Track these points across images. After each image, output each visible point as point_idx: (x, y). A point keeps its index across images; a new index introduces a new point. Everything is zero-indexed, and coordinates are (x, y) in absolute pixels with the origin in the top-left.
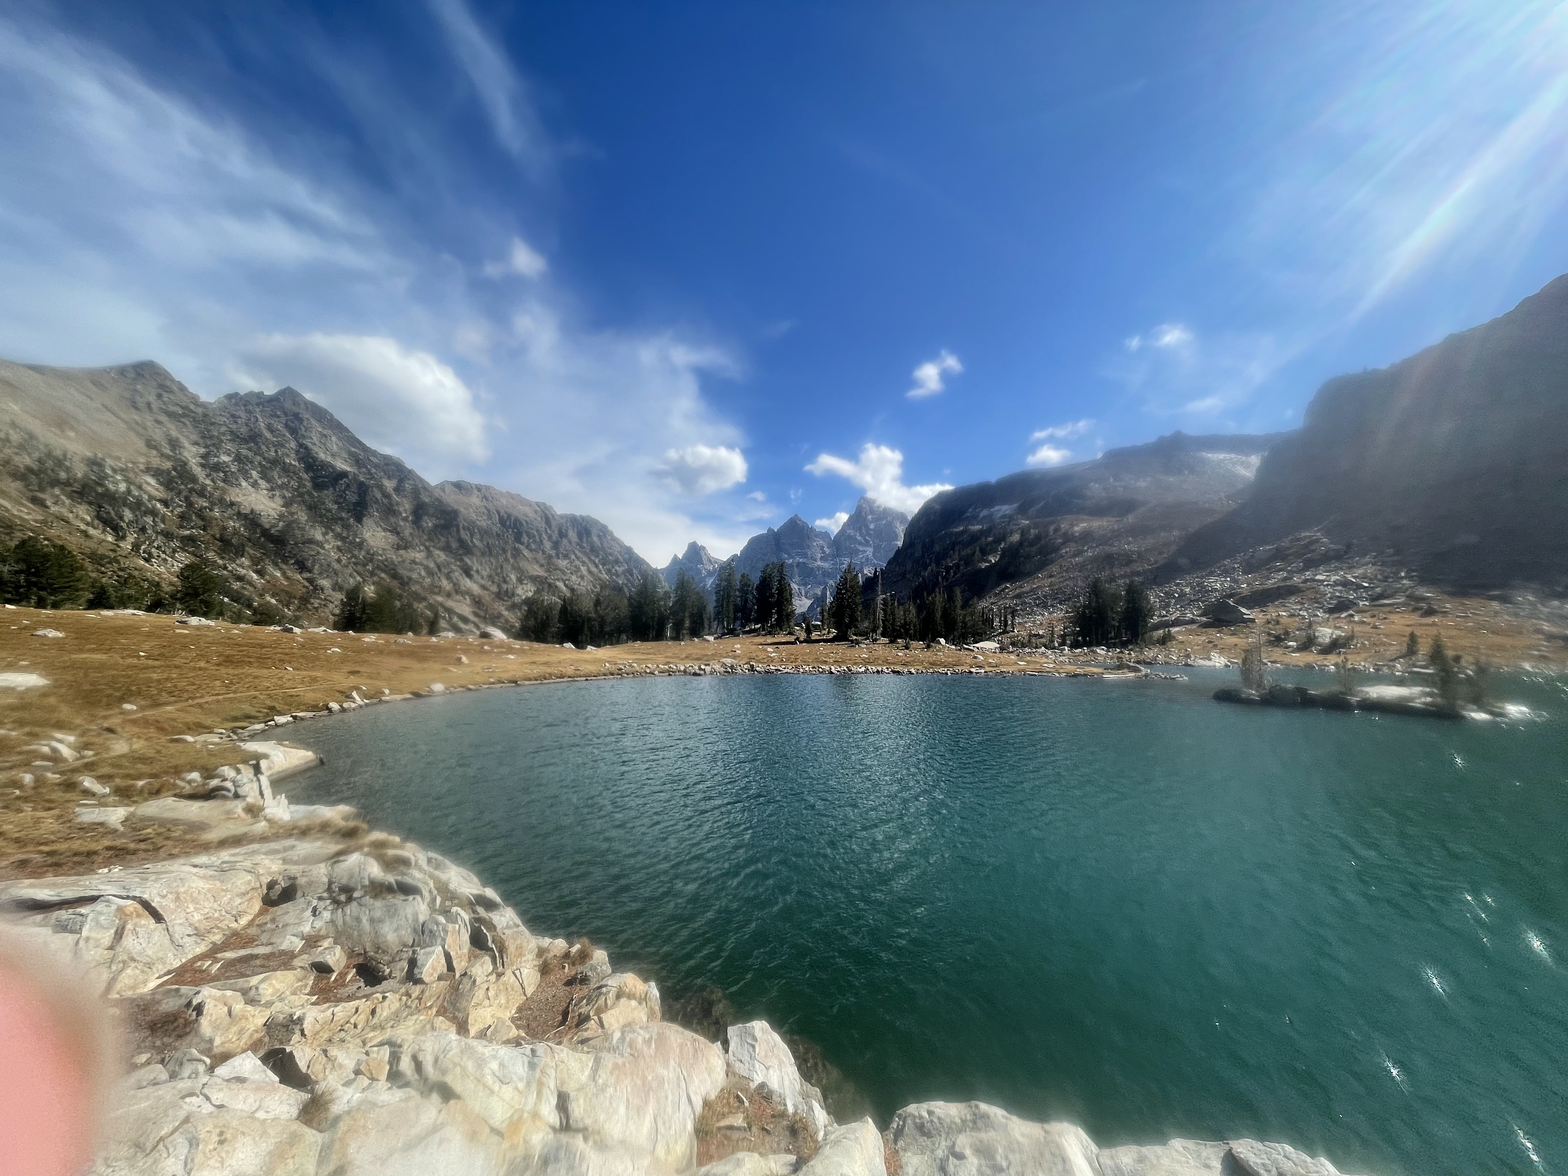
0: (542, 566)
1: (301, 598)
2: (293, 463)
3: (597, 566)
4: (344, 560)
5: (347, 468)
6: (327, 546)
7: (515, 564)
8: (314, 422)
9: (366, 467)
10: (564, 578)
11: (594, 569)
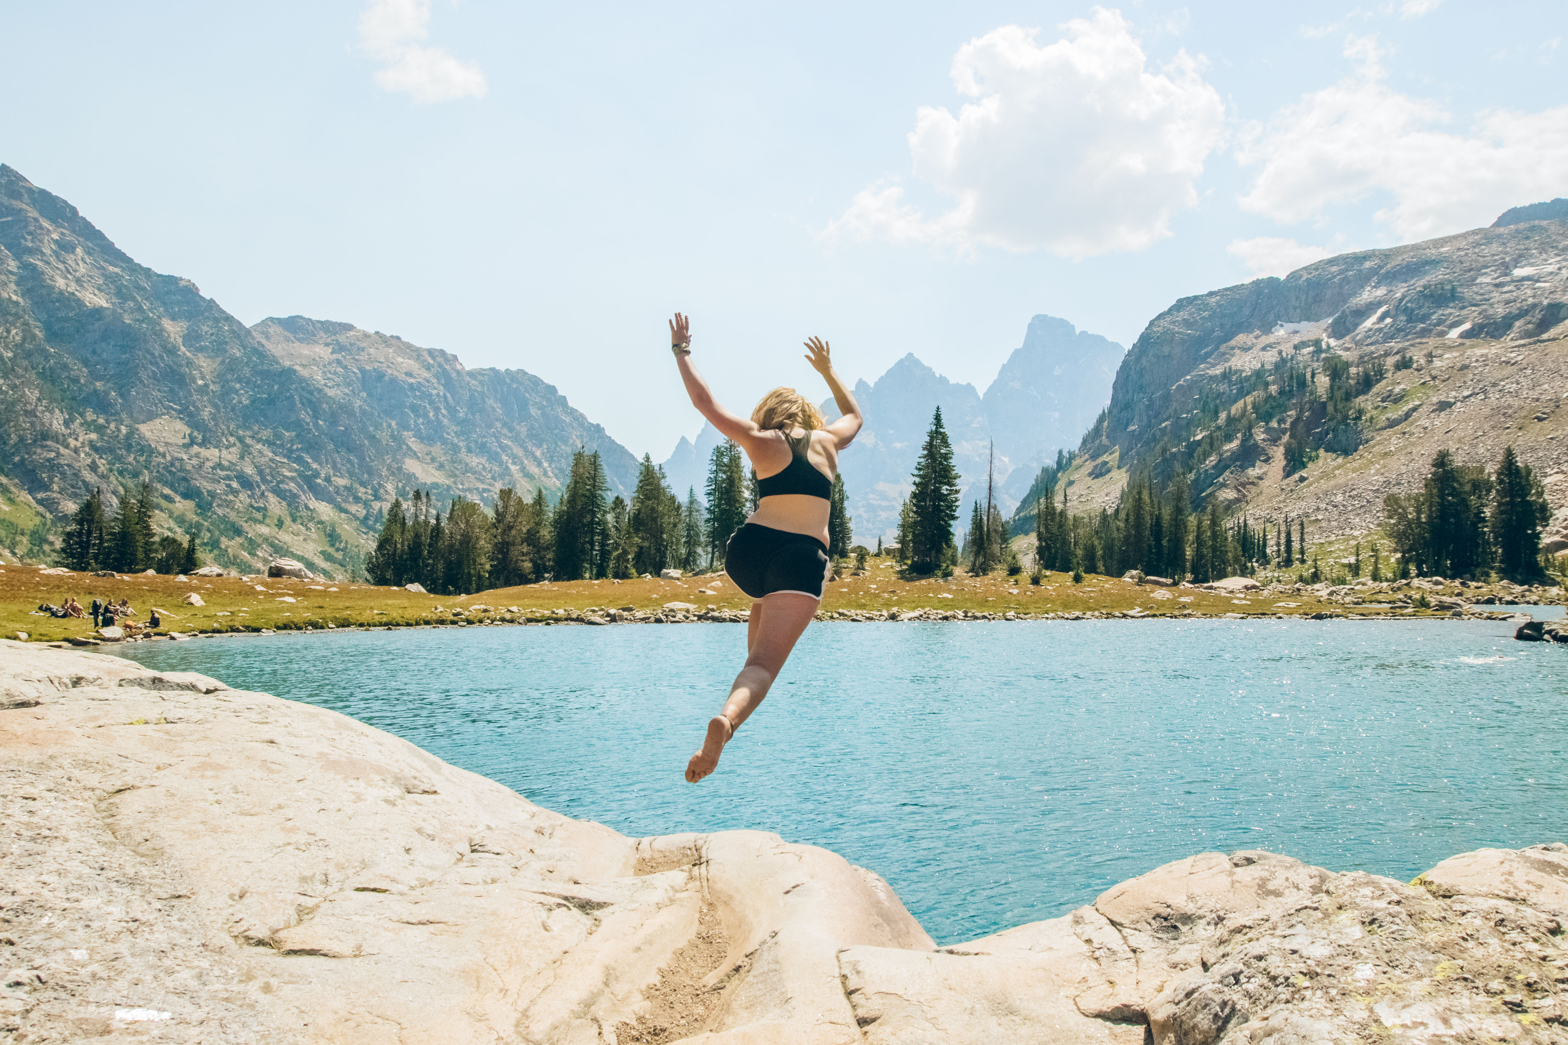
0: (441, 467)
1: (33, 534)
2: (14, 298)
3: (539, 464)
4: (103, 468)
5: (101, 301)
6: (72, 442)
7: (395, 465)
8: (46, 224)
9: (134, 299)
10: (481, 486)
11: (534, 470)
